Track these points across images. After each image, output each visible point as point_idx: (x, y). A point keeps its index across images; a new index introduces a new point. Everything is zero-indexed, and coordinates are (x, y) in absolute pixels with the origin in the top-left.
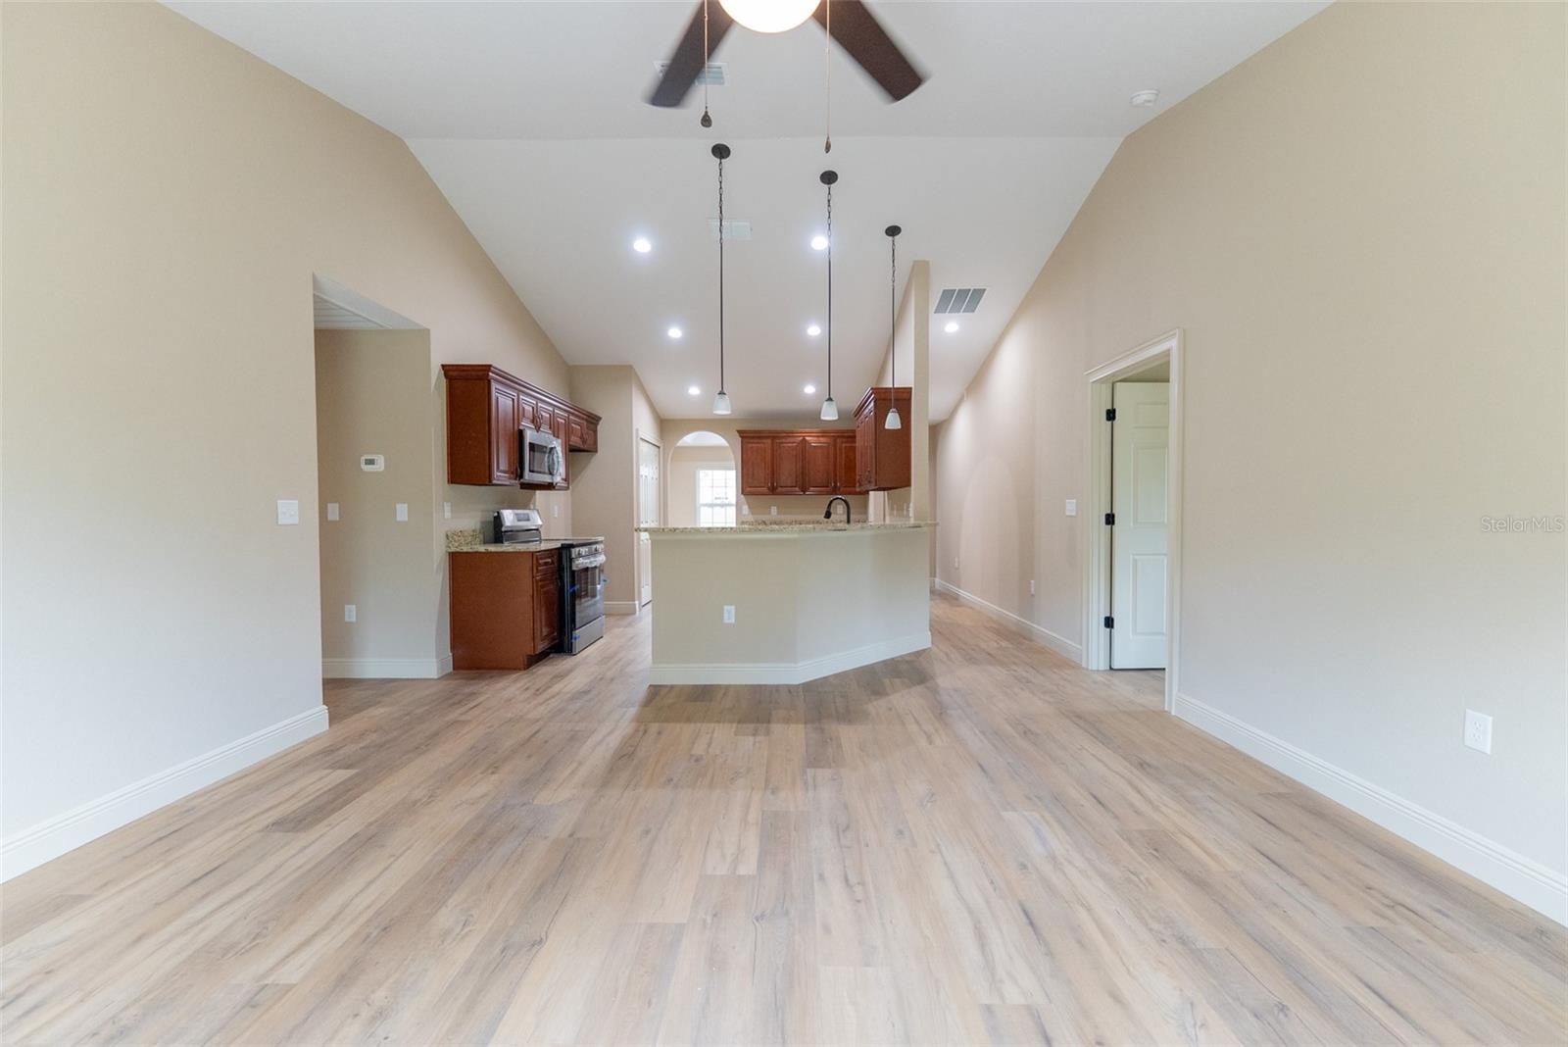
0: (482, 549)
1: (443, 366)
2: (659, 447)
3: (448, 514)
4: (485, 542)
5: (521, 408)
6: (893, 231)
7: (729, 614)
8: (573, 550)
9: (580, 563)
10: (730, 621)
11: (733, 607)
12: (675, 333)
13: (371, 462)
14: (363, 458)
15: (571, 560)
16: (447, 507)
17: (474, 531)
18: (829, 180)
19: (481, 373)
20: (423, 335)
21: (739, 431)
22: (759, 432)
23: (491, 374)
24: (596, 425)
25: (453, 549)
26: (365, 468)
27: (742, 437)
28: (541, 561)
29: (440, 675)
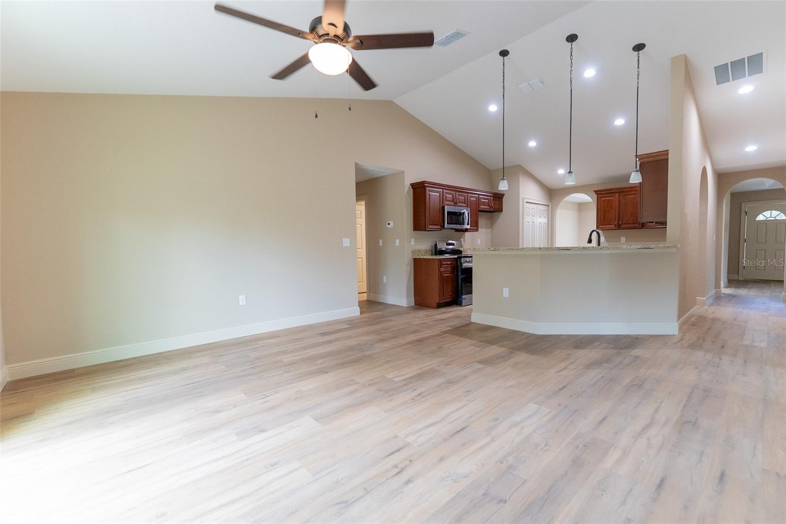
0: (431, 257)
1: (411, 184)
2: (548, 206)
3: (413, 243)
4: (432, 255)
5: (445, 197)
6: (639, 47)
7: (506, 292)
8: (462, 259)
9: (465, 265)
10: (506, 296)
11: (508, 289)
12: (532, 144)
13: (389, 224)
14: (387, 223)
15: (461, 264)
16: (413, 240)
17: (426, 250)
18: (572, 39)
19: (422, 185)
20: (402, 173)
21: (594, 191)
22: (610, 190)
23: (426, 185)
24: (502, 198)
25: (414, 257)
26: (387, 226)
27: (598, 194)
28: (443, 263)
29: (408, 306)
